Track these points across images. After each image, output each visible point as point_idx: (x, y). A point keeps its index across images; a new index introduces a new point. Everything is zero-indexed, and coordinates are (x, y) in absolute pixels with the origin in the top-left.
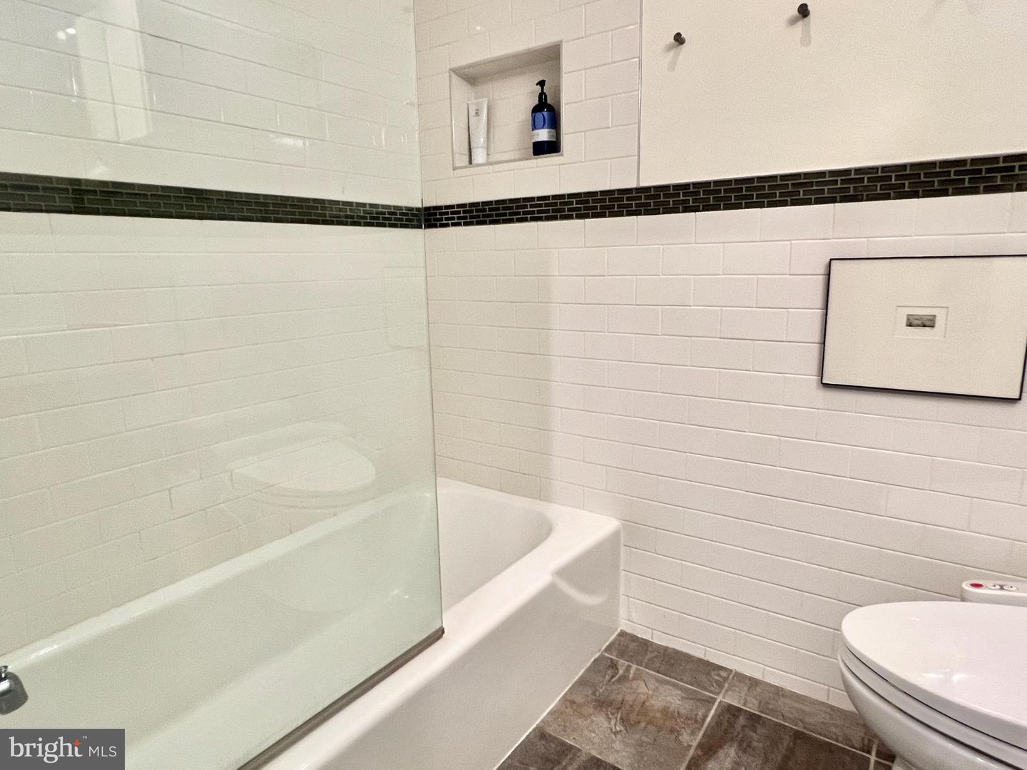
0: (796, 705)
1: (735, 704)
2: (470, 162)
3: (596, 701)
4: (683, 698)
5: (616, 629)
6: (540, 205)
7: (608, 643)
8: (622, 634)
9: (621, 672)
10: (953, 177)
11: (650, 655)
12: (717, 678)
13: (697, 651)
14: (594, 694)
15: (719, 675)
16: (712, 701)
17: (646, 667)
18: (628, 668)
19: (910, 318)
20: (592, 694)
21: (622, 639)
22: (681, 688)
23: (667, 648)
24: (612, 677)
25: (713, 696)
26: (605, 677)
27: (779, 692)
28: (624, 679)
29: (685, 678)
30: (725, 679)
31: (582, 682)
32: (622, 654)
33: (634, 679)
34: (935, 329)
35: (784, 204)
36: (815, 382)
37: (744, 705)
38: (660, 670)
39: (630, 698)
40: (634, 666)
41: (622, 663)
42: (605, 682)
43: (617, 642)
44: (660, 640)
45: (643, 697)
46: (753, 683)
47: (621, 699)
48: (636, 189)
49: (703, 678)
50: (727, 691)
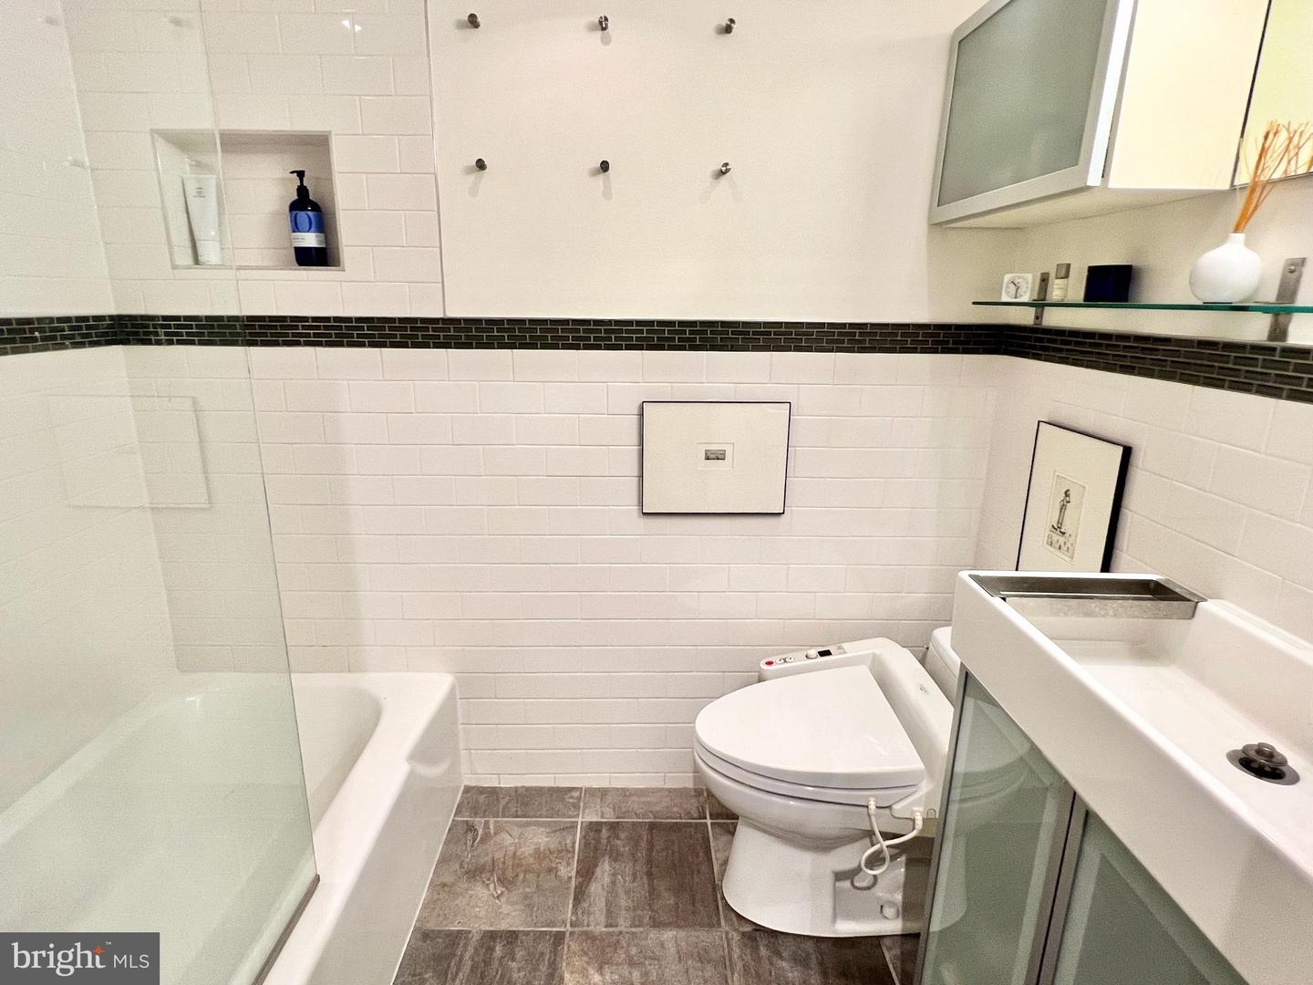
0: (642, 799)
1: (595, 819)
2: (197, 261)
3: (467, 873)
4: (548, 833)
5: (458, 787)
6: (318, 328)
7: (456, 806)
8: (468, 790)
9: (480, 832)
10: (730, 336)
11: (503, 802)
12: (571, 800)
13: (545, 781)
14: (461, 866)
15: (572, 797)
16: (574, 826)
17: (504, 817)
18: (487, 824)
19: (709, 453)
20: (461, 867)
21: (469, 795)
22: (540, 825)
23: (516, 788)
24: (474, 840)
25: (573, 820)
26: (466, 844)
27: (625, 793)
28: (486, 837)
29: (544, 814)
30: (579, 799)
31: (444, 860)
32: (475, 811)
33: (496, 834)
34: (726, 460)
35: (598, 347)
36: (637, 511)
37: (602, 817)
38: (519, 813)
39: (499, 855)
40: (492, 820)
41: (479, 822)
42: (469, 849)
43: (466, 801)
44: (507, 782)
45: (512, 848)
46: (604, 792)
47: (490, 860)
48: (442, 319)
49: (559, 806)
50: (584, 810)
